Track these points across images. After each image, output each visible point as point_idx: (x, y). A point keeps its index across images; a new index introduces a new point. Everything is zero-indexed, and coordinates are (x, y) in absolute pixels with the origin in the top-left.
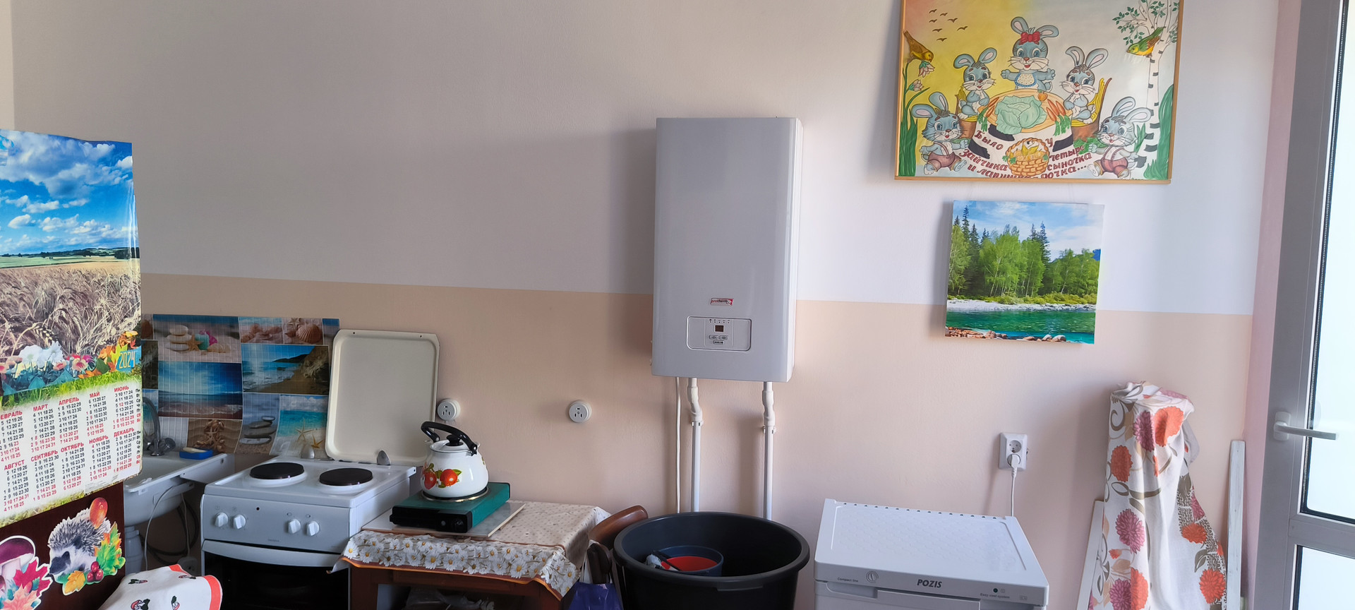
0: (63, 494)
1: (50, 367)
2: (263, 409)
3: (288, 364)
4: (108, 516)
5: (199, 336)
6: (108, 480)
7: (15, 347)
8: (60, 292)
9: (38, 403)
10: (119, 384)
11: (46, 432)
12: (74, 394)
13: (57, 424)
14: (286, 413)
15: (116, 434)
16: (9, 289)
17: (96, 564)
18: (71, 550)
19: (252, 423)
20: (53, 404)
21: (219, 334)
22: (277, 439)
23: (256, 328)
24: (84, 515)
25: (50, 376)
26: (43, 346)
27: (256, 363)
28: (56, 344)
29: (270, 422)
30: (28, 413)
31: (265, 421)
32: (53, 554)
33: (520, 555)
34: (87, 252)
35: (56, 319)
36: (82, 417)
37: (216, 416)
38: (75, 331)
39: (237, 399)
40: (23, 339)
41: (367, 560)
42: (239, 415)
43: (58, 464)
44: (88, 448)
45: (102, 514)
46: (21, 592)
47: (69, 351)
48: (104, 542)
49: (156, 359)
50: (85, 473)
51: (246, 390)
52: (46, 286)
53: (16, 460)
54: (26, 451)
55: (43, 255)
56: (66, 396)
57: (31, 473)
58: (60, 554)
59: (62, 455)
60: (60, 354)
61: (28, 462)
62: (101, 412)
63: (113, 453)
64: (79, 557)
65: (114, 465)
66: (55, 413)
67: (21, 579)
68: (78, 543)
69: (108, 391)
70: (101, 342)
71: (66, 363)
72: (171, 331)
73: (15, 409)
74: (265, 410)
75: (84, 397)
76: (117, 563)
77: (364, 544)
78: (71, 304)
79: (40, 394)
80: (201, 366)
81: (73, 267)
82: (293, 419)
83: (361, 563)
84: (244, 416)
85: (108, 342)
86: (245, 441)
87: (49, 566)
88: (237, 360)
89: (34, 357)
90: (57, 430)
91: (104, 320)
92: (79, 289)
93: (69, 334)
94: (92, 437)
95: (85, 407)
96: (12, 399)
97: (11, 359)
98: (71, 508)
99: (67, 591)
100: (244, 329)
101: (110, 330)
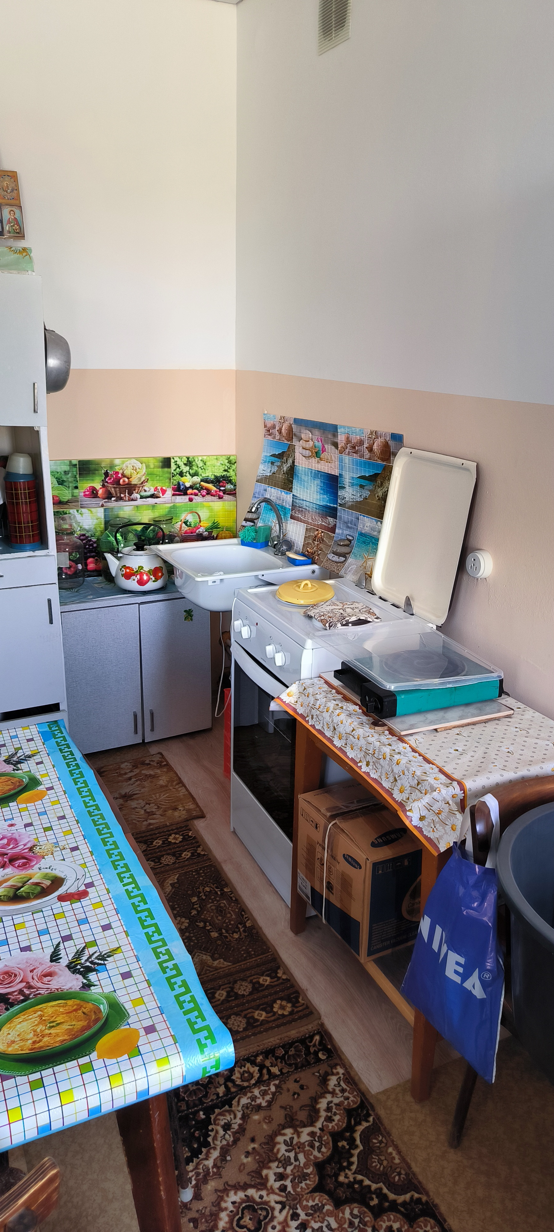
2: (348, 527)
3: (367, 482)
5: (317, 444)
14: (361, 534)
19: (341, 540)
21: (327, 443)
22: (350, 560)
23: (348, 438)
27: (347, 479)
29: (350, 541)
31: (348, 539)
37: (321, 526)
39: (332, 512)
41: (300, 710)
42: (333, 530)
49: (293, 462)
51: (341, 505)
72: (303, 436)
74: (350, 528)
77: (304, 692)
80: (318, 474)
82: (364, 542)
83: (295, 710)
84: (337, 531)
86: (331, 556)
88: (336, 472)
100: (341, 439)
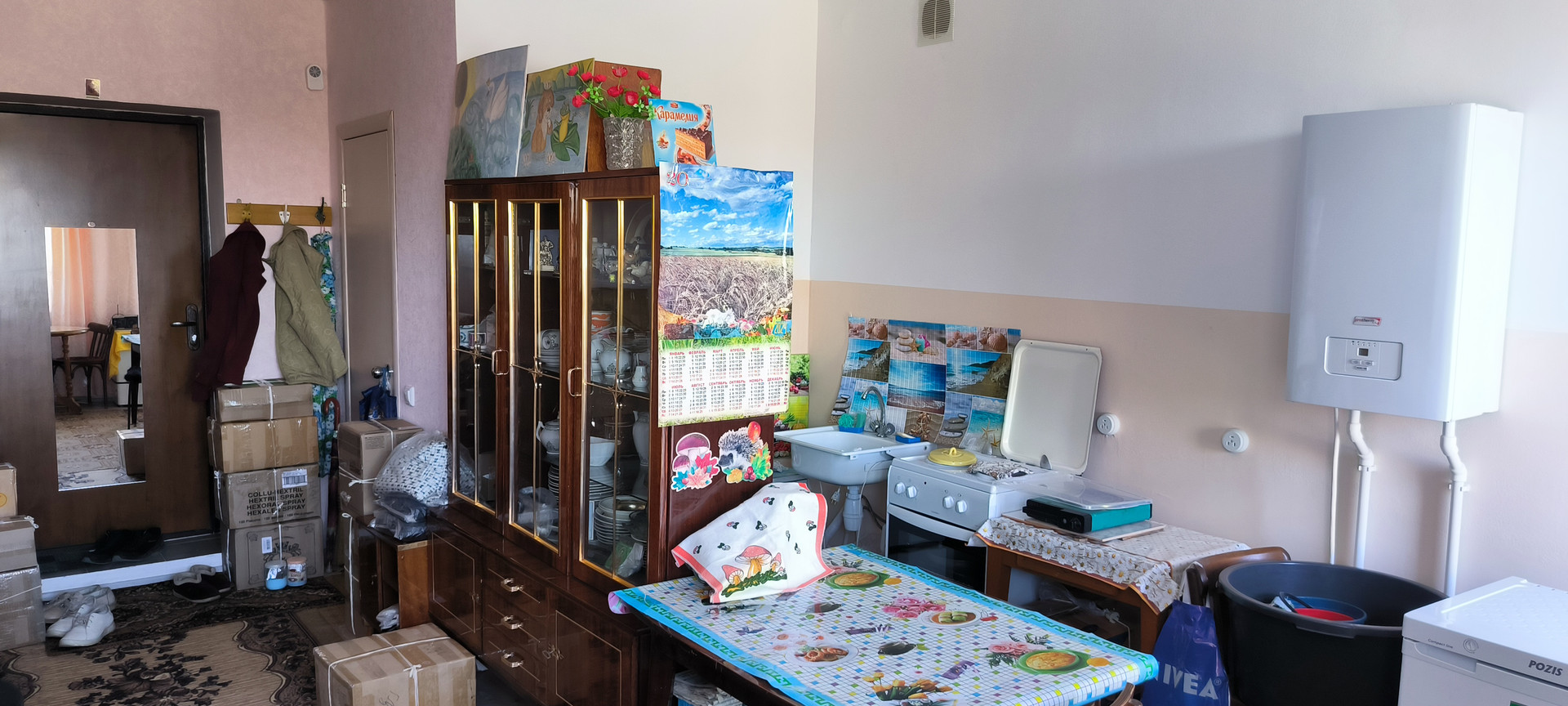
0: (728, 412)
1: (725, 325)
2: (960, 407)
3: (980, 368)
4: (761, 437)
5: (918, 339)
6: (761, 410)
7: (703, 308)
8: (735, 275)
9: (717, 348)
10: (773, 345)
11: (721, 368)
12: (741, 346)
13: (728, 364)
14: (976, 412)
15: (769, 380)
16: (701, 270)
17: (751, 468)
18: (734, 453)
19: (952, 419)
20: (726, 350)
21: (932, 339)
22: (967, 434)
23: (958, 334)
24: (743, 431)
25: (725, 332)
26: (722, 310)
27: (956, 366)
28: (730, 311)
29: (964, 419)
30: (709, 351)
31: (960, 417)
32: (722, 453)
33: (1123, 561)
34: (754, 249)
35: (731, 293)
36: (745, 363)
37: (926, 409)
38: (744, 302)
39: (941, 396)
40: (708, 304)
41: (998, 541)
42: (942, 411)
43: (727, 392)
44: (748, 385)
45: (757, 434)
46: (699, 471)
47: (739, 316)
48: (758, 455)
50: (745, 401)
51: (949, 389)
52: (726, 270)
53: (699, 382)
54: (707, 378)
55: (725, 249)
56: (735, 346)
57: (709, 393)
58: (727, 453)
59: (730, 386)
60: (733, 317)
61: (706, 385)
62: (759, 361)
63: (766, 392)
64: (738, 459)
65: (766, 400)
66: (727, 357)
67: (700, 462)
68: (739, 449)
69: (765, 347)
70: (762, 313)
71: (736, 324)
72: (900, 334)
73: (701, 349)
74: (961, 408)
75: (748, 349)
76: (766, 472)
77: (997, 527)
78: (742, 284)
79: (717, 342)
80: (919, 365)
81: (747, 259)
82: (981, 419)
83: (992, 542)
84: (946, 411)
85: (767, 314)
86: (943, 433)
87: (718, 460)
88: (944, 363)
89: (715, 318)
90: (728, 368)
91: (765, 298)
92: (748, 274)
93: (740, 304)
94: (751, 378)
95: (748, 356)
96: (700, 341)
97: (701, 316)
98: (736, 424)
99: (730, 480)
100: (949, 335)
101: (769, 306)
